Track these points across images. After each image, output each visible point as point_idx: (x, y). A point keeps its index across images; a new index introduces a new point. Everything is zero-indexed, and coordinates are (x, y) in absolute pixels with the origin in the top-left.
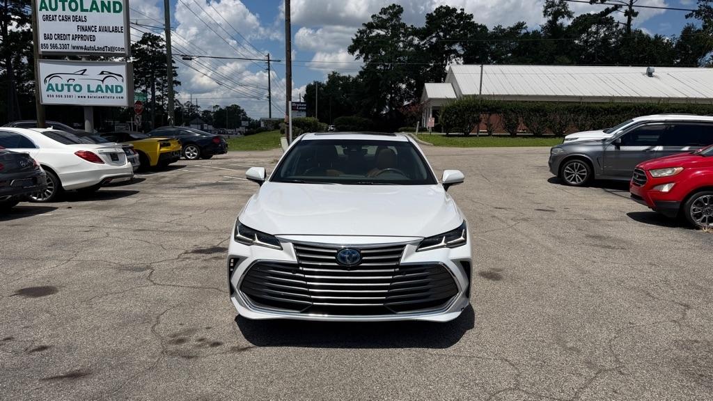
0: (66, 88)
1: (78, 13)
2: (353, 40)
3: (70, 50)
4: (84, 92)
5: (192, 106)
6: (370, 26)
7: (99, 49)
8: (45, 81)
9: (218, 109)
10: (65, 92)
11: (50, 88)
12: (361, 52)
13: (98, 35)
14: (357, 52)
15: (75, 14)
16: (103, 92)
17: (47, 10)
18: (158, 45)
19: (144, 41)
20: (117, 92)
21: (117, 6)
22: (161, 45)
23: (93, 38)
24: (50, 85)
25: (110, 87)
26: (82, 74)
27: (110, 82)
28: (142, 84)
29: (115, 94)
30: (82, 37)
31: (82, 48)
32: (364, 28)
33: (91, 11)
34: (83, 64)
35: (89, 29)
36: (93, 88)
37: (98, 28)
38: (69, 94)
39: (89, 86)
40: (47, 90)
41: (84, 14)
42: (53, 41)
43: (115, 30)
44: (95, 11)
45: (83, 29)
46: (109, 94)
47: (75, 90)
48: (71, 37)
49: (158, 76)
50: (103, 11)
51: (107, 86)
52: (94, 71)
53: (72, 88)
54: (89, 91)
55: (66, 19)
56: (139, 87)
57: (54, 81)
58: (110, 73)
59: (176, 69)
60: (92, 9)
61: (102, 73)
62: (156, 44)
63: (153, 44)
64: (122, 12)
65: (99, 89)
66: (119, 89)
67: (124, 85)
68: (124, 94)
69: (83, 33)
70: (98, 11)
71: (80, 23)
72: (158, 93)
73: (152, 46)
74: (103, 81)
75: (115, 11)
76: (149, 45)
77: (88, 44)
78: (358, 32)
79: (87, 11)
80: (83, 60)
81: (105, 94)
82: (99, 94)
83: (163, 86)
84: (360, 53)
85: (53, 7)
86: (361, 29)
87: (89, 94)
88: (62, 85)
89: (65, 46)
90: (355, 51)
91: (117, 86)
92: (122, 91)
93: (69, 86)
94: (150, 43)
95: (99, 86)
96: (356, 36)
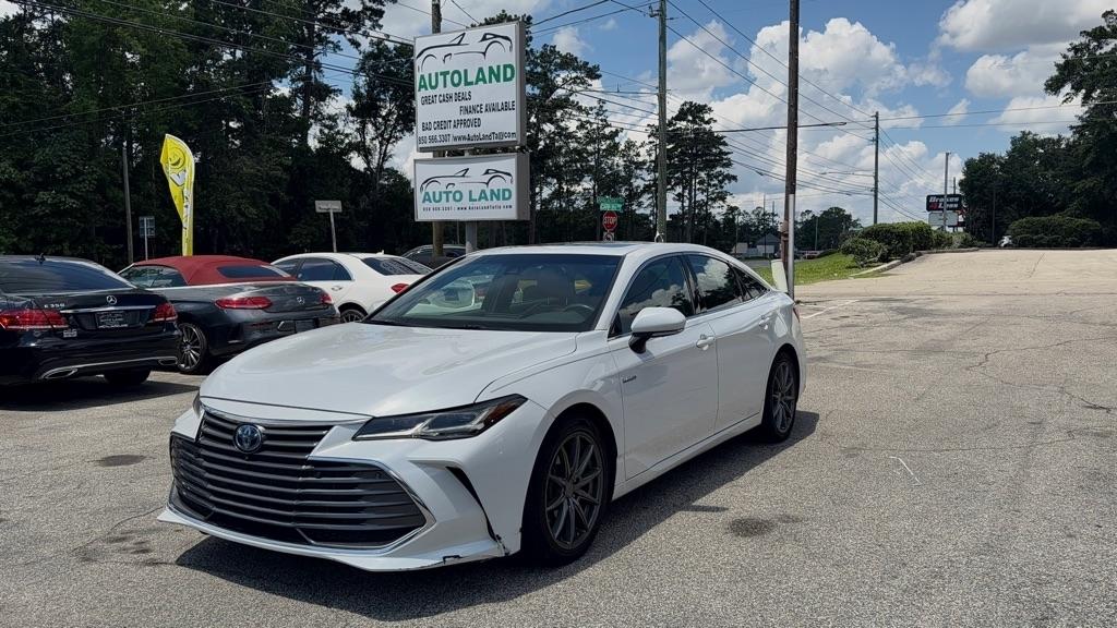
0: (444, 196)
1: (462, 88)
2: (1057, 65)
3: (451, 142)
4: (466, 202)
5: (765, 214)
6: (1099, 35)
7: (485, 137)
8: (422, 188)
9: (809, 217)
10: (443, 203)
11: (427, 198)
12: (1077, 89)
13: (485, 117)
14: (1067, 88)
15: (457, 90)
16: (487, 199)
17: (426, 89)
18: (702, 120)
19: (681, 116)
20: (504, 199)
21: (509, 70)
22: (706, 119)
23: (477, 123)
24: (427, 194)
25: (496, 193)
26: (463, 176)
27: (497, 184)
28: (676, 184)
29: (502, 203)
30: (464, 123)
31: (464, 138)
32: (1084, 40)
33: (476, 83)
34: (467, 161)
35: (473, 109)
36: (476, 196)
37: (484, 107)
38: (447, 205)
39: (470, 192)
40: (424, 202)
41: (469, 88)
42: (432, 133)
43: (505, 107)
44: (481, 83)
45: (467, 110)
46: (495, 202)
47: (454, 199)
48: (452, 123)
49: (701, 169)
50: (490, 81)
51: (492, 191)
52: (478, 168)
53: (451, 195)
54: (471, 200)
55: (447, 98)
56: (672, 189)
57: (432, 188)
58: (497, 172)
59: (729, 156)
60: (478, 80)
61: (487, 173)
62: (699, 117)
63: (694, 118)
64: (514, 79)
65: (483, 195)
66: (507, 195)
67: (513, 188)
68: (513, 201)
69: (467, 117)
70: (485, 82)
71: (464, 103)
72: (701, 197)
73: (694, 122)
74: (487, 184)
75: (506, 79)
76: (689, 121)
77: (472, 131)
78: (1069, 50)
79: (471, 83)
80: (467, 154)
81: (489, 203)
82: (484, 203)
83: (709, 185)
84: (1073, 88)
85: (433, 84)
86: (1077, 43)
87: (471, 204)
88: (440, 193)
89: (445, 138)
90: (1063, 86)
91: (504, 190)
92: (510, 197)
93: (447, 193)
94: (690, 118)
95: (483, 191)
96: (1065, 57)
